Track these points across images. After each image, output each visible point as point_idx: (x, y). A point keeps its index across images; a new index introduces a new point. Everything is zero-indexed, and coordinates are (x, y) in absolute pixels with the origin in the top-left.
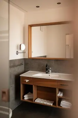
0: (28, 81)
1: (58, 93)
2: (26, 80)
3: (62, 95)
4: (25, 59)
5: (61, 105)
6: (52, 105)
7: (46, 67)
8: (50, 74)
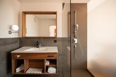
0: (19, 56)
1: (46, 62)
2: (17, 56)
3: (49, 63)
4: (20, 38)
5: (48, 72)
6: (41, 73)
7: (37, 43)
8: (40, 48)
